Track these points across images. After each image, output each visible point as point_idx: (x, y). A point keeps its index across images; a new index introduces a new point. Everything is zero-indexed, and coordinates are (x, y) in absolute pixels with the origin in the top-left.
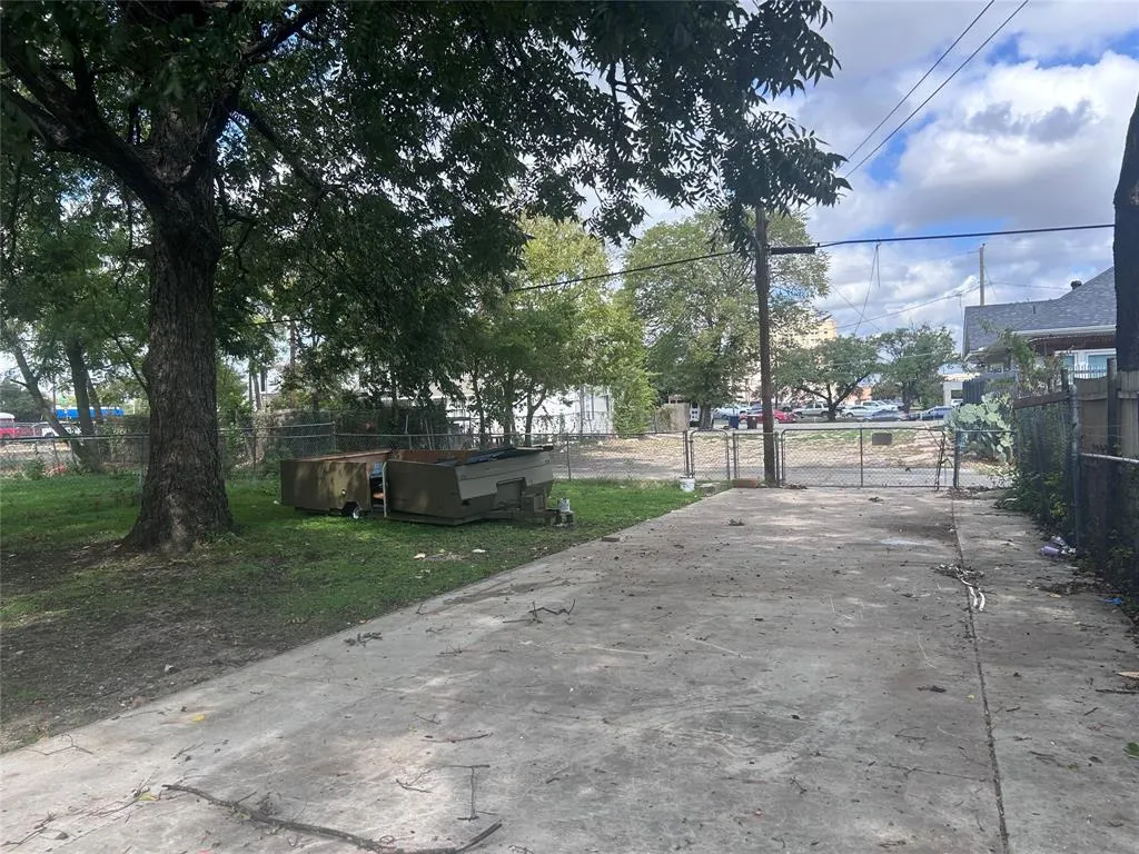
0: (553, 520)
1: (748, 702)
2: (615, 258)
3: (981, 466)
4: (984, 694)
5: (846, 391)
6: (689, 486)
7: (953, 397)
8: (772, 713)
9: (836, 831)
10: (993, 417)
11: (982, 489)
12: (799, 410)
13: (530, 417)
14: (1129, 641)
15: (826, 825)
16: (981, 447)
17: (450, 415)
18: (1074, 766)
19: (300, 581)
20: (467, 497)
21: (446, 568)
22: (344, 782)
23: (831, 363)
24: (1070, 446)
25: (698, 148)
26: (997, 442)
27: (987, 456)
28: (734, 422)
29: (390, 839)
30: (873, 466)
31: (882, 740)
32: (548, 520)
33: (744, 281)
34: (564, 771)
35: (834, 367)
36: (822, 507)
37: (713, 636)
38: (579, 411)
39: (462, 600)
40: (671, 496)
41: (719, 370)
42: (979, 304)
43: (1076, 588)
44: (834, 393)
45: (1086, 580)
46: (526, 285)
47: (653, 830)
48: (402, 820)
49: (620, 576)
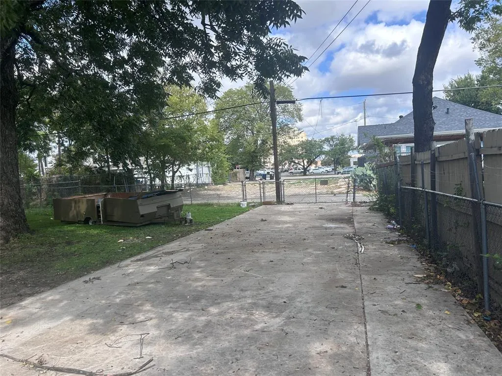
0: (184, 222)
1: (265, 297)
2: (210, 105)
3: (365, 193)
4: (362, 288)
5: (311, 162)
6: (244, 204)
7: (354, 164)
8: (275, 301)
9: (299, 349)
10: (369, 172)
11: (364, 202)
12: (291, 171)
13: (173, 176)
14: (419, 262)
15: (296, 347)
16: (364, 185)
17: (136, 176)
18: (396, 315)
19: (63, 255)
20: (143, 213)
21: (133, 246)
22: (80, 346)
23: (304, 151)
24: (397, 184)
25: (243, 54)
26: (371, 183)
27: (367, 188)
28: (264, 177)
29: (101, 370)
30: (321, 194)
31: (320, 309)
32: (181, 222)
33: (267, 115)
34: (184, 333)
35: (305, 152)
36: (300, 212)
37: (251, 269)
38: (196, 173)
39: (140, 260)
40: (237, 209)
41: (257, 154)
42: (364, 125)
43: (399, 242)
44: (306, 163)
45: (403, 238)
46: (170, 116)
47: (222, 356)
48: (107, 361)
49: (212, 246)
